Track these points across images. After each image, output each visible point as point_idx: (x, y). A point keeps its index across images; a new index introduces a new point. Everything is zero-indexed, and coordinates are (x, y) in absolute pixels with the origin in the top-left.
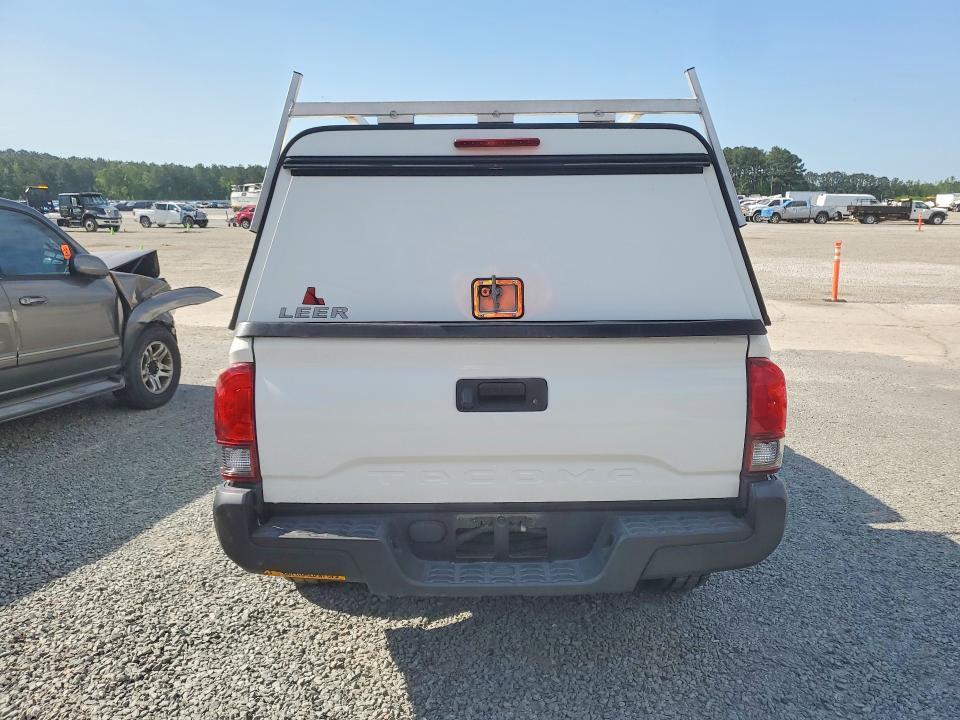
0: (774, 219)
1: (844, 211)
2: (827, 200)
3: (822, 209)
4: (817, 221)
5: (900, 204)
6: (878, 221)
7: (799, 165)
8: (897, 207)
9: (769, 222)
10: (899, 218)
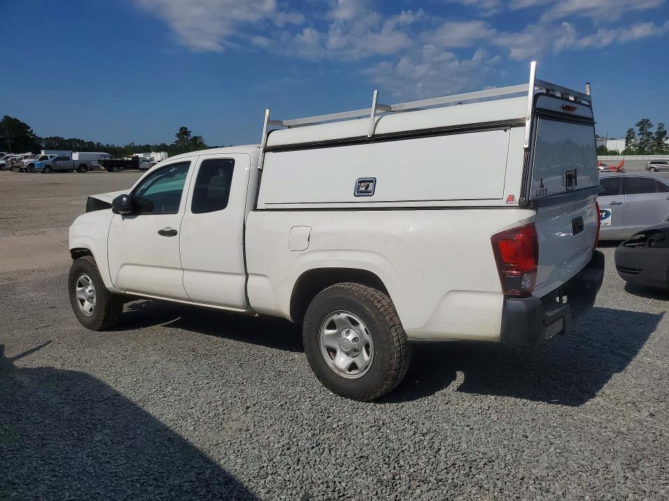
0: (47, 170)
1: (95, 164)
2: (80, 156)
3: (80, 163)
4: (79, 171)
5: (130, 159)
6: (119, 170)
7: (29, 131)
8: (128, 161)
9: (42, 172)
10: (133, 168)
